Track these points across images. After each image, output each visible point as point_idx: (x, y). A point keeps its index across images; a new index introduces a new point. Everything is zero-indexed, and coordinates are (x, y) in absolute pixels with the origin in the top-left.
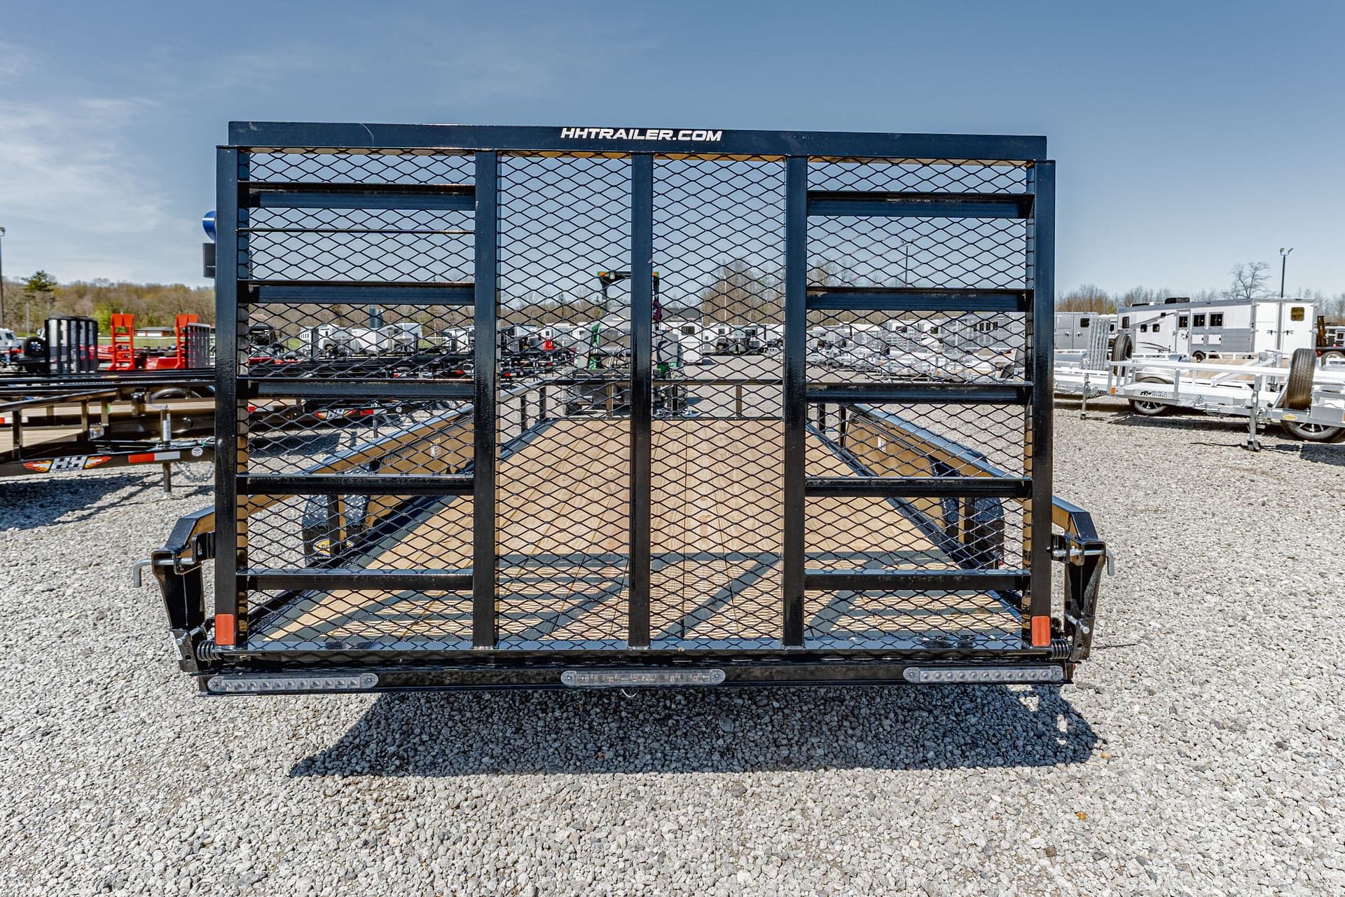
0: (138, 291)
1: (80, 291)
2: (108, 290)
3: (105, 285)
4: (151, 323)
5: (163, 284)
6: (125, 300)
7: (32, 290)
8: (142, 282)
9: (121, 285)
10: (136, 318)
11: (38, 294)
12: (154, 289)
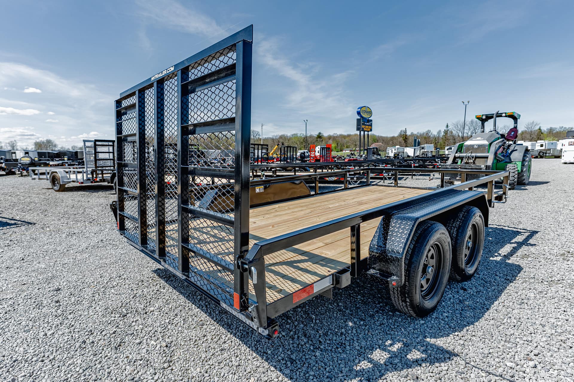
0: (344, 137)
1: (330, 137)
2: (337, 137)
3: (336, 135)
4: (347, 147)
5: (351, 134)
6: (340, 140)
7: (317, 138)
8: (345, 134)
9: (340, 135)
10: (343, 145)
11: (319, 139)
12: (349, 136)
